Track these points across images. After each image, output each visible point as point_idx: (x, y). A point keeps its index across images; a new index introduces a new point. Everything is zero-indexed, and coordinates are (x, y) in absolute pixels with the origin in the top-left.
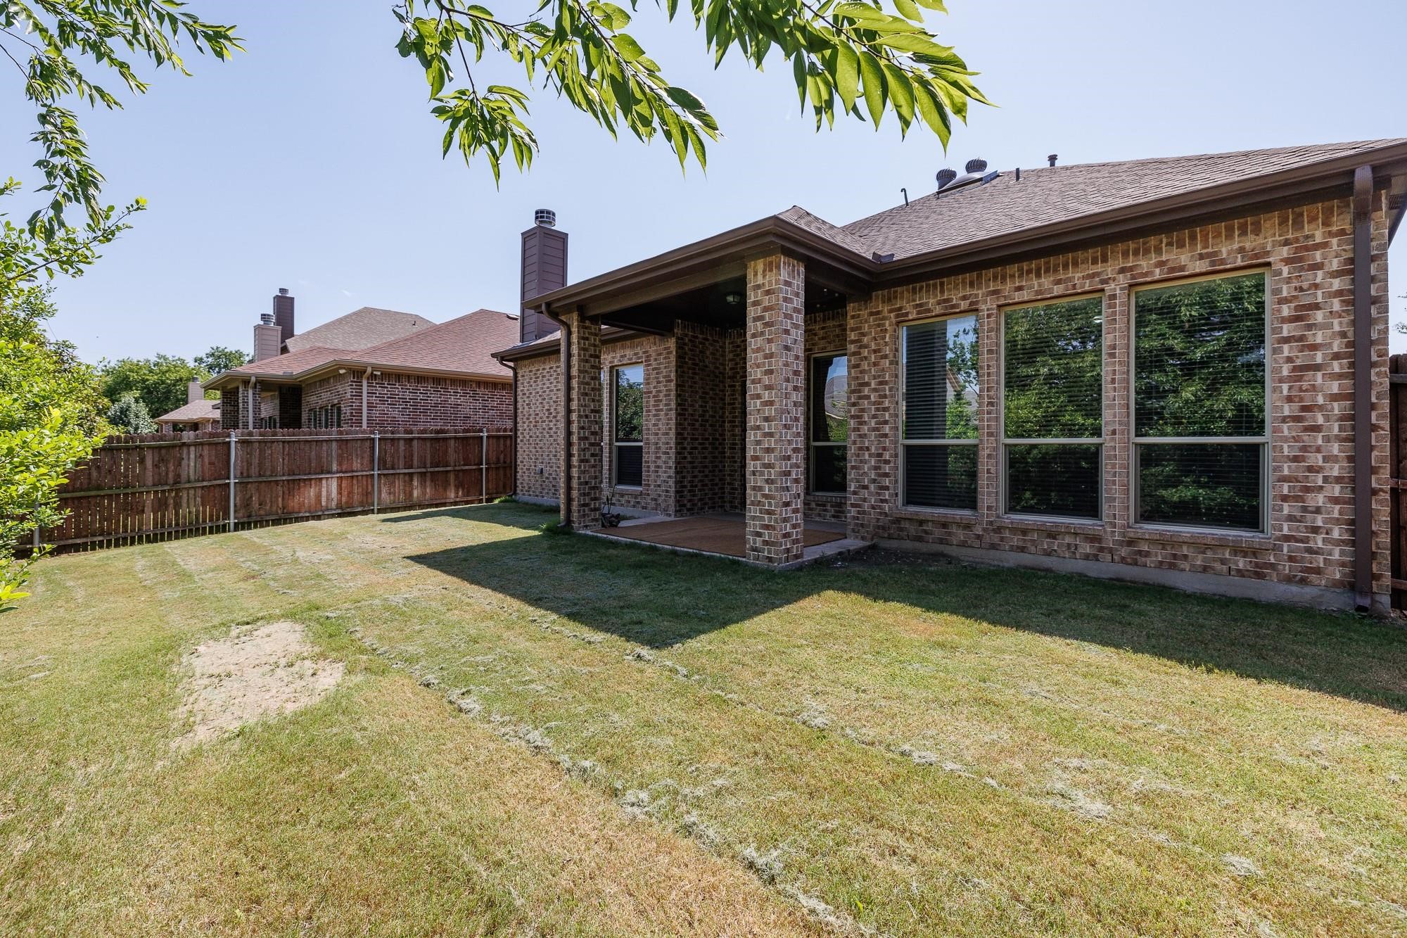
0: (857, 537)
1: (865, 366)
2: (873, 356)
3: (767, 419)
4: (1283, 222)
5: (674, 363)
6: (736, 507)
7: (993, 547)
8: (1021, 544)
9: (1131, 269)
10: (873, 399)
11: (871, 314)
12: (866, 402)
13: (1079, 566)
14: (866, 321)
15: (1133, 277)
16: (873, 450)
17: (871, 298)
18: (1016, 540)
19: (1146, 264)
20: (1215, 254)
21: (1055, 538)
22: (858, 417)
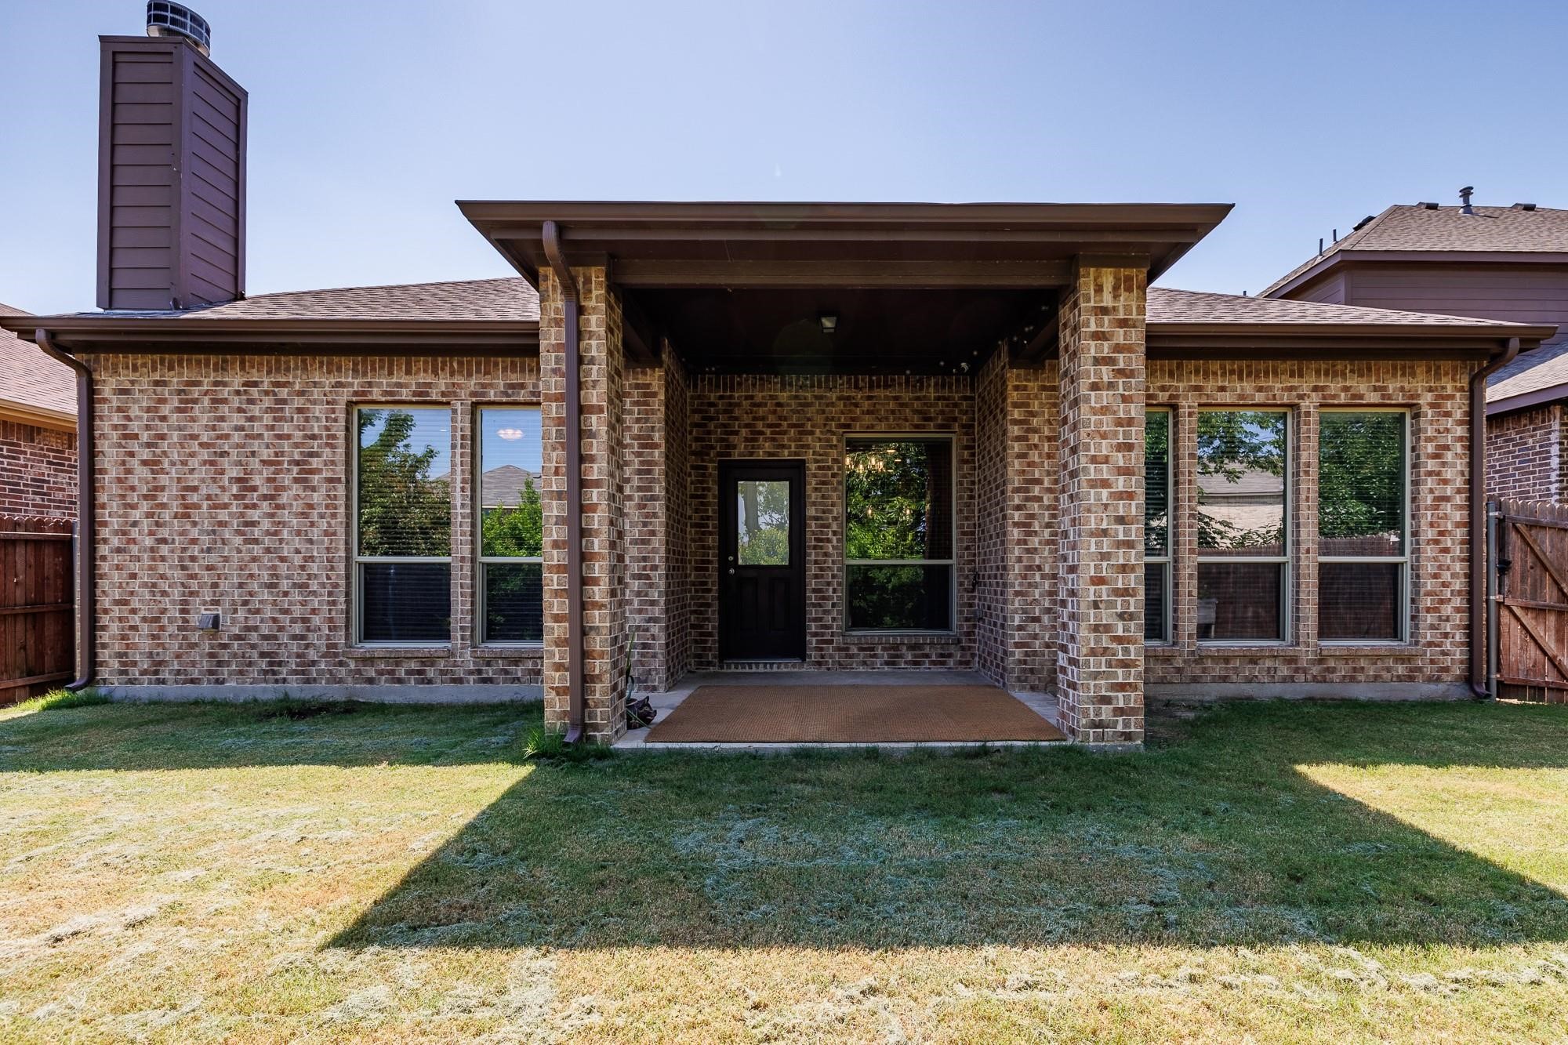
0: (1024, 688)
1: (1034, 456)
2: (1046, 445)
3: (1121, 520)
4: (1429, 371)
5: (661, 415)
6: (709, 664)
7: (1195, 680)
8: (1223, 673)
9: (1323, 388)
10: (1046, 502)
11: (1044, 388)
12: (1036, 505)
13: (1278, 690)
14: (1036, 397)
15: (1324, 397)
16: (1047, 570)
17: (1043, 367)
18: (1218, 670)
19: (1334, 386)
20: (1385, 388)
21: (1256, 664)
22: (1024, 525)
